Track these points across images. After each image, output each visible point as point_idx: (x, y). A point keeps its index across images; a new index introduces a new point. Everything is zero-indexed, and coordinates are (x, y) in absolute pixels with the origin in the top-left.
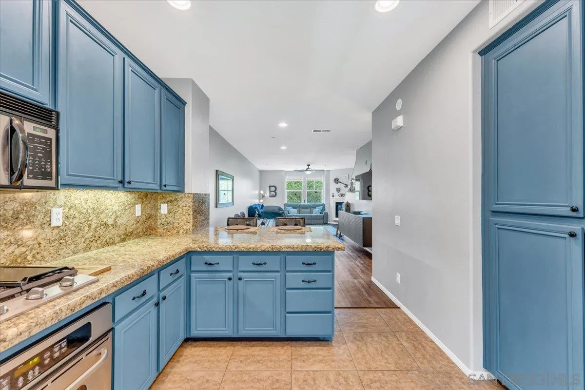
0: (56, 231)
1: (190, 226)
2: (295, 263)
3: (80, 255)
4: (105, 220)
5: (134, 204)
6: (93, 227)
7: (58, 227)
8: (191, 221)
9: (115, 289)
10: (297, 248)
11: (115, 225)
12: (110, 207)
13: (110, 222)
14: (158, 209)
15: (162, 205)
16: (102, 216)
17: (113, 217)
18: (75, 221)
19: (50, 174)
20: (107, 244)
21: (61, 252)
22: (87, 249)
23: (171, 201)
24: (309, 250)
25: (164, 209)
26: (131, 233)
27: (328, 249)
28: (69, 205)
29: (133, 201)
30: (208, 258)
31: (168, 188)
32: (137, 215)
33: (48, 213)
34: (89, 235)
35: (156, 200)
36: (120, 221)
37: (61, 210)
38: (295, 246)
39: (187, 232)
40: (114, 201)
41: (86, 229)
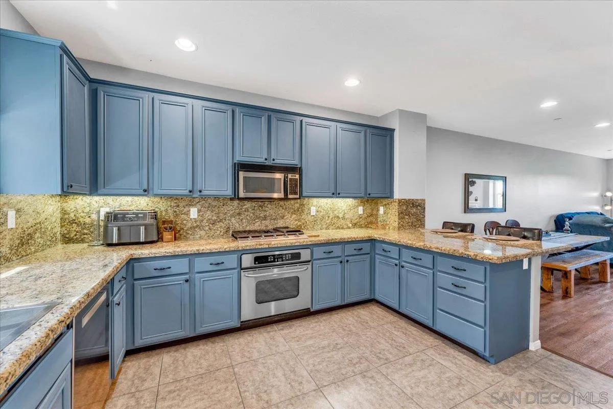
0: (313, 217)
1: (396, 224)
2: (443, 264)
3: (323, 231)
4: (337, 215)
5: (358, 206)
6: (330, 218)
7: (313, 216)
8: (397, 220)
9: (311, 243)
10: (445, 250)
11: (344, 218)
12: (340, 207)
13: (341, 216)
14: (378, 210)
15: (380, 207)
16: (336, 212)
17: (342, 213)
18: (321, 214)
19: (297, 193)
20: (338, 228)
21: (315, 227)
22: (327, 228)
23: (385, 205)
24: (456, 254)
25: (382, 210)
26: (355, 224)
27: (476, 257)
28: (318, 205)
29: (356, 204)
30: (385, 246)
31: (372, 195)
32: (360, 213)
33: (309, 209)
34: (328, 222)
35: (377, 204)
36: (347, 216)
37: (315, 208)
38: (443, 248)
39: (394, 229)
40: (343, 204)
41: (327, 218)
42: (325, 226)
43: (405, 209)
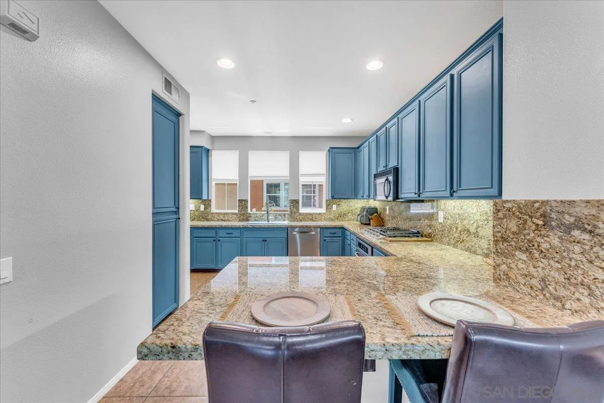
6: (459, 229)
12: (472, 215)
16: (465, 222)
17: (475, 225)
18: (449, 222)
21: (443, 240)
28: (446, 210)
34: (456, 235)
37: (442, 213)
41: (455, 229)
42: (452, 242)
43: (515, 229)
